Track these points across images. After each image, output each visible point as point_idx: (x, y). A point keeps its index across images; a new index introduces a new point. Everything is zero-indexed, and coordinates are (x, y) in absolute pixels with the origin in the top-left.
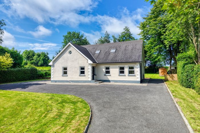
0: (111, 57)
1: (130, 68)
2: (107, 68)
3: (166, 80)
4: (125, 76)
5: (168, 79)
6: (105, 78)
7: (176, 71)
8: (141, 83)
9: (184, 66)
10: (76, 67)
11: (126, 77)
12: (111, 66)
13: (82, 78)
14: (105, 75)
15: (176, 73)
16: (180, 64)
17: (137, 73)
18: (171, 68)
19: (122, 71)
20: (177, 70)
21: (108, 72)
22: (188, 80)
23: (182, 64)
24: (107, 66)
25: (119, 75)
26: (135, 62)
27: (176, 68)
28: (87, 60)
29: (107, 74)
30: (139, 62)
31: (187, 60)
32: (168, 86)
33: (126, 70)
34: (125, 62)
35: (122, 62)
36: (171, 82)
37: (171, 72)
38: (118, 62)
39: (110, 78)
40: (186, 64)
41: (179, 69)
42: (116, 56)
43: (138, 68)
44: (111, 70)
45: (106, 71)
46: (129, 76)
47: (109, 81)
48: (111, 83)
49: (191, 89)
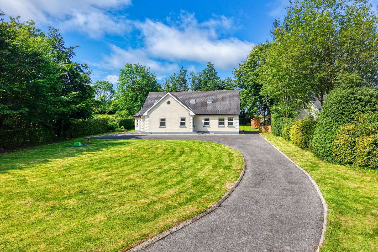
0: (209, 107)
1: (230, 120)
2: (206, 120)
3: (260, 132)
4: (225, 127)
5: (263, 131)
6: (204, 129)
7: (270, 123)
8: (239, 134)
9: (276, 119)
10: (176, 118)
11: (226, 129)
12: (210, 118)
13: (183, 130)
14: (204, 127)
15: (270, 125)
16: (273, 117)
17: (236, 125)
18: (264, 119)
19: (221, 123)
20: (271, 121)
21: (207, 124)
22: (278, 130)
23: (275, 116)
24: (206, 117)
25: (219, 127)
26: (234, 114)
27: (270, 119)
28: (189, 112)
29: (206, 126)
30: (239, 114)
31: (279, 113)
32: (264, 136)
33: (226, 122)
34: (225, 114)
35: (223, 114)
36: (265, 133)
37: (265, 123)
38: (218, 114)
39: (209, 130)
40: (278, 117)
41: (273, 121)
42: (214, 108)
43: (237, 120)
44: (210, 121)
45: (205, 122)
46: (228, 127)
47: (208, 132)
48: (211, 134)
49: (280, 137)
